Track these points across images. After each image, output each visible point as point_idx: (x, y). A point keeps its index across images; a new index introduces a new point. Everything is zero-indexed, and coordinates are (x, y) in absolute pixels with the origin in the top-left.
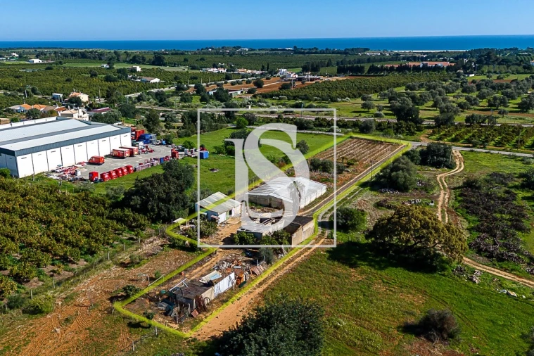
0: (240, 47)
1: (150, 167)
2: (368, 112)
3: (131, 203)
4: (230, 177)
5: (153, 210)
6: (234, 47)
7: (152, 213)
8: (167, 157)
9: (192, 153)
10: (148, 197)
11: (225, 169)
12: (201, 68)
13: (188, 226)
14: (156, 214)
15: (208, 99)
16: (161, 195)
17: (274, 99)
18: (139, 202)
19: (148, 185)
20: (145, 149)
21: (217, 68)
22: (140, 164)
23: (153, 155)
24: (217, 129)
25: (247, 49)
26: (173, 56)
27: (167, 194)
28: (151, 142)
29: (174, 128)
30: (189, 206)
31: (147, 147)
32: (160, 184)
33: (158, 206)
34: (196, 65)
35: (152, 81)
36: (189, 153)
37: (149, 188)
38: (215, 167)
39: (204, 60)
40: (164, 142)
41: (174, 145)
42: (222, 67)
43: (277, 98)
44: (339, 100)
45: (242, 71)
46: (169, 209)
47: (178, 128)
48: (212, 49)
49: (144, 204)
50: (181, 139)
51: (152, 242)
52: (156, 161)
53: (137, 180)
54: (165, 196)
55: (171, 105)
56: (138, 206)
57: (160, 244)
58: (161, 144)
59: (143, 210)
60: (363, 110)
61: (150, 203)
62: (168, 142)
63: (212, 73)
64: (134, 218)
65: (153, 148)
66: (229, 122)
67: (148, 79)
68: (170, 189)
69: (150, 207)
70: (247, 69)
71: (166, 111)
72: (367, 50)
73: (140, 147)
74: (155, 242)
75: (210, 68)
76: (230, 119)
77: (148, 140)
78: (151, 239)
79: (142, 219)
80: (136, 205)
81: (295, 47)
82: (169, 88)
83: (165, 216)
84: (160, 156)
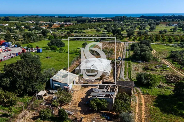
0: (38, 16)
1: (11, 58)
2: (99, 33)
3: (2, 84)
4: (59, 60)
5: (20, 87)
6: (36, 16)
7: (19, 90)
8: (19, 52)
9: (33, 50)
10: (16, 78)
11: (53, 57)
12: (25, 21)
13: (48, 96)
14: (23, 90)
15: (32, 30)
16: (26, 75)
17: (59, 30)
18: (9, 82)
19: (15, 69)
20: (6, 50)
21: (31, 21)
22: (4, 57)
23: (11, 52)
24: (40, 41)
25: (41, 17)
26: (13, 18)
27: (30, 74)
28: (9, 46)
29: (19, 41)
30: (45, 81)
31: (7, 49)
32: (24, 67)
33: (24, 84)
34: (23, 20)
35: (5, 25)
36: (31, 50)
37: (16, 71)
38: (48, 56)
39: (26, 19)
40: (16, 46)
41: (22, 47)
42: (33, 21)
43: (61, 29)
44: (86, 29)
45: (42, 22)
46: (33, 86)
47: (21, 40)
48: (28, 16)
49: (13, 83)
50: (24, 45)
51: (24, 116)
52: (14, 55)
53: (5, 65)
54: (29, 76)
55: (16, 32)
56: (8, 86)
57: (31, 116)
58: (15, 47)
59: (12, 88)
60: (97, 32)
61: (18, 82)
62: (18, 46)
63: (30, 23)
64: (5, 96)
65: (10, 49)
66: (45, 38)
67: (3, 24)
68: (32, 70)
69: (18, 85)
70: (44, 21)
71: (14, 34)
72: (82, 17)
73: (3, 49)
74: (27, 116)
75: (29, 21)
76: (45, 36)
77: (7, 45)
78: (23, 113)
79: (12, 96)
80: (6, 85)
81: (58, 16)
82: (13, 27)
83: (30, 91)
84: (15, 53)
